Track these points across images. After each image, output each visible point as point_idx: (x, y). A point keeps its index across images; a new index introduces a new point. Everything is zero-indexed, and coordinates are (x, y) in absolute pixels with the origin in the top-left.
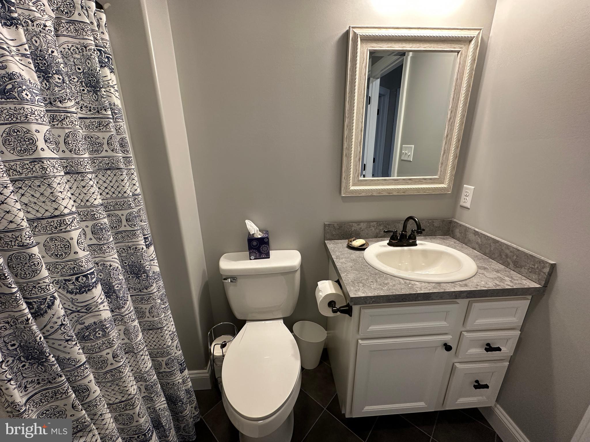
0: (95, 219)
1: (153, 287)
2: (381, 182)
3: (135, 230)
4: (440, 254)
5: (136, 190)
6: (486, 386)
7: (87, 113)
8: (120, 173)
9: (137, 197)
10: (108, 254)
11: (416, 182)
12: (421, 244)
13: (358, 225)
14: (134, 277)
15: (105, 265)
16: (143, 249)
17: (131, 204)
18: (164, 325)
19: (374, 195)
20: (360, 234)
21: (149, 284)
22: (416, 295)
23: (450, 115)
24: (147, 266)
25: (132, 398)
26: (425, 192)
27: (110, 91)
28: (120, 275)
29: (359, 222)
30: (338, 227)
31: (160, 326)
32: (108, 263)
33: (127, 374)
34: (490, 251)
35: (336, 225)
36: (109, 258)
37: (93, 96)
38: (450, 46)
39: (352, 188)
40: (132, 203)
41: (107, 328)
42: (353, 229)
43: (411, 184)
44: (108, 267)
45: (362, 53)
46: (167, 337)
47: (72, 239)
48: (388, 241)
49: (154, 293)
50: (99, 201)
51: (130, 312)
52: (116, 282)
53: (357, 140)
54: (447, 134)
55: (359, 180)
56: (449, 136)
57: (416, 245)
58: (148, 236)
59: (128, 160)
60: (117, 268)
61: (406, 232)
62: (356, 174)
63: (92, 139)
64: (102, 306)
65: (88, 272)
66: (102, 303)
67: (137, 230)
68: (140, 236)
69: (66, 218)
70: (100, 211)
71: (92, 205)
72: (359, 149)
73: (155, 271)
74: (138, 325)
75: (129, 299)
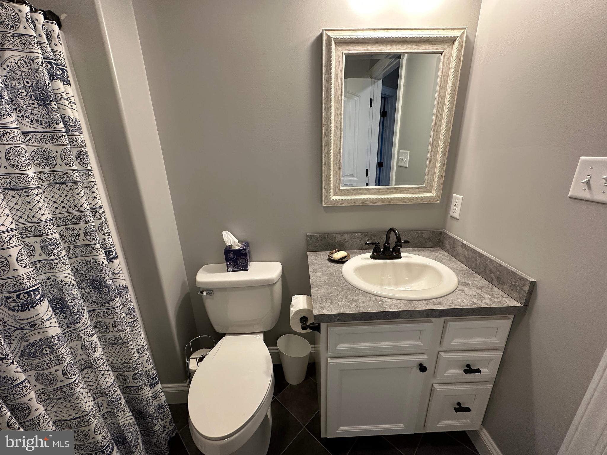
1: (116, 302)
2: (363, 191)
3: (93, 244)
4: (424, 268)
5: (97, 203)
6: (468, 410)
7: (38, 127)
8: (75, 187)
9: (98, 210)
10: (59, 269)
11: (401, 191)
12: (406, 257)
13: (342, 236)
14: (96, 291)
15: (57, 281)
16: (103, 263)
17: (88, 218)
18: (129, 340)
19: (357, 205)
20: (344, 245)
21: (112, 298)
22: (384, 314)
23: (436, 120)
24: (109, 280)
26: (412, 202)
27: (64, 104)
28: (74, 290)
29: (342, 233)
30: (321, 238)
32: (60, 279)
33: (79, 391)
34: (476, 265)
35: (318, 237)
36: (61, 274)
37: (44, 109)
38: (432, 47)
39: (333, 198)
40: (90, 217)
41: (55, 345)
42: (337, 240)
43: (396, 193)
44: (60, 283)
45: (337, 57)
46: (133, 352)
48: (370, 254)
49: (117, 307)
50: (48, 216)
51: (87, 328)
52: (69, 298)
53: (337, 147)
54: (433, 141)
55: (340, 190)
56: (435, 143)
57: (400, 258)
58: (112, 249)
59: (88, 173)
60: (70, 283)
61: (389, 244)
62: (336, 183)
63: (44, 153)
64: (48, 323)
65: (31, 289)
66: (48, 320)
67: (96, 244)
68: (99, 250)
70: (49, 227)
71: (39, 221)
72: (339, 157)
73: (121, 285)
74: (97, 340)
75: (85, 314)
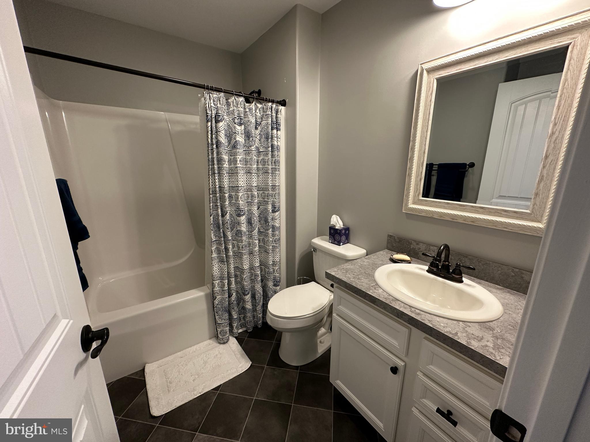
0: (251, 192)
1: (269, 231)
2: (443, 205)
7: (264, 149)
8: (268, 175)
9: (276, 187)
12: (467, 284)
16: (269, 211)
17: (269, 189)
18: (270, 252)
19: (434, 217)
20: (418, 254)
21: (268, 229)
24: (269, 220)
25: (244, 270)
29: (418, 243)
31: (268, 252)
32: (252, 211)
33: (244, 258)
35: (396, 238)
36: (253, 209)
39: (411, 206)
41: (242, 234)
45: (429, 83)
46: (270, 259)
47: (239, 196)
48: (428, 267)
49: (269, 234)
50: (255, 184)
51: (255, 236)
52: (253, 220)
57: (461, 282)
59: (277, 169)
60: (255, 214)
62: (416, 192)
64: (242, 225)
65: (241, 210)
66: (243, 224)
67: (269, 201)
68: (269, 204)
69: (239, 188)
70: (254, 189)
71: (252, 186)
73: (276, 225)
74: (257, 243)
75: (256, 230)
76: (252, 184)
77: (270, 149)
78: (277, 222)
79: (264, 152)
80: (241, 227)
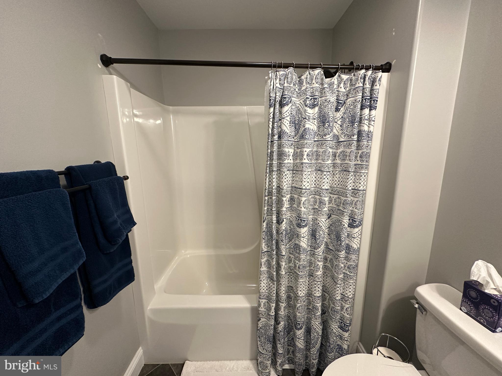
0: (320, 196)
1: (341, 253)
7: (346, 138)
14: (336, 240)
16: (344, 225)
21: (340, 249)
24: (343, 238)
25: (298, 297)
28: (321, 231)
31: (336, 282)
36: (319, 219)
37: (352, 128)
40: (348, 194)
41: (301, 251)
44: (317, 223)
47: (302, 200)
49: (341, 257)
50: (326, 187)
51: (318, 255)
52: (318, 234)
58: (357, 220)
59: (362, 166)
60: (321, 227)
65: (303, 219)
66: (303, 237)
67: (345, 212)
68: (345, 216)
69: (303, 190)
70: (324, 193)
73: (353, 246)
75: (321, 248)
76: (322, 186)
77: (356, 137)
78: (354, 241)
79: (345, 142)
80: (299, 240)
